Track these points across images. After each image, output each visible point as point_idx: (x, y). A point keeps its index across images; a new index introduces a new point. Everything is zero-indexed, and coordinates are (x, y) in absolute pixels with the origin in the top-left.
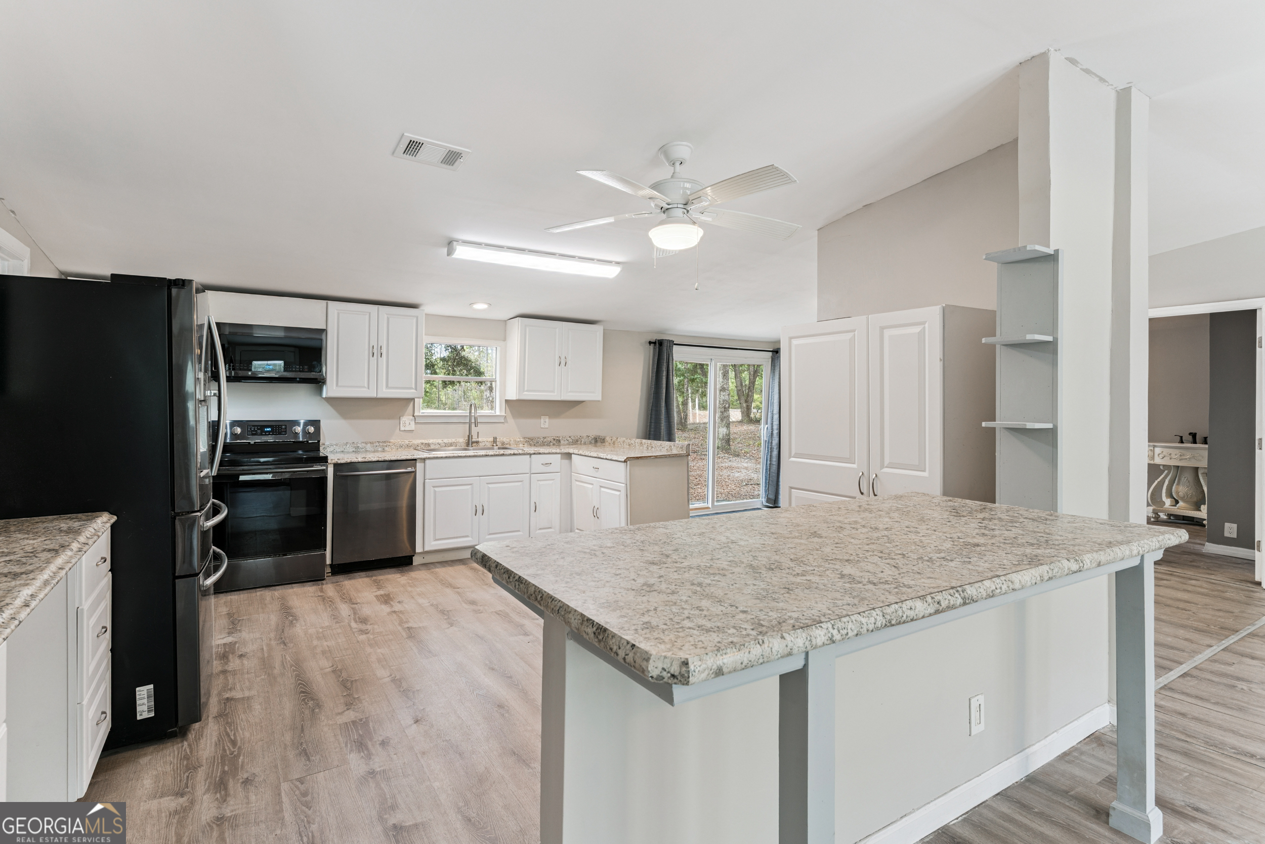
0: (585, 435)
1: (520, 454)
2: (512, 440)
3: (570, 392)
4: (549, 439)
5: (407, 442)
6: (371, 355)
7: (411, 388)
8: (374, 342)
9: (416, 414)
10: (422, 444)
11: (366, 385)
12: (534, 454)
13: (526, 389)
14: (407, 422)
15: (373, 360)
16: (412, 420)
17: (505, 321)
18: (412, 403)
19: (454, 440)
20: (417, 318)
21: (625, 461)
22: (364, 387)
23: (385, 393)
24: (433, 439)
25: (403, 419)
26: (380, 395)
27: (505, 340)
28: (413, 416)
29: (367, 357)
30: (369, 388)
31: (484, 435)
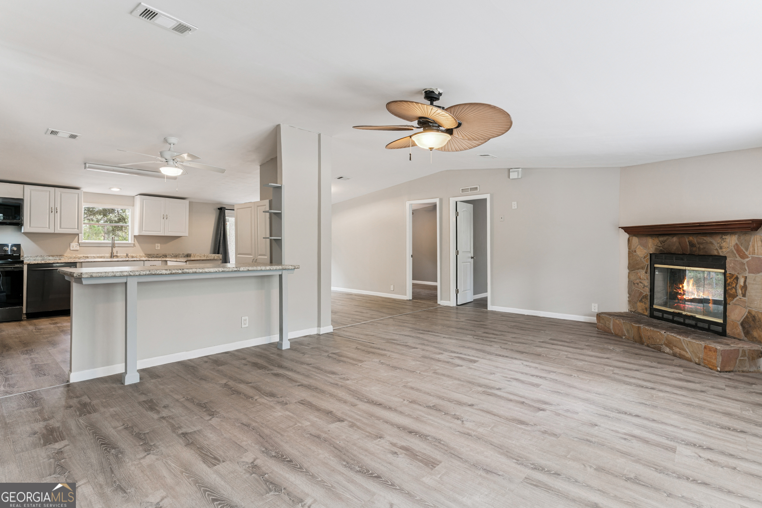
0: (181, 253)
1: (137, 261)
2: (138, 255)
3: (170, 232)
4: (160, 255)
5: (74, 256)
6: (51, 212)
7: (76, 229)
8: (52, 205)
9: (80, 242)
10: (84, 256)
11: (48, 226)
12: (146, 261)
13: (144, 230)
14: (74, 245)
15: (52, 215)
16: (77, 245)
17: (134, 197)
18: (77, 236)
19: (103, 255)
20: (78, 194)
21: (186, 262)
22: (47, 228)
23: (59, 230)
24: (90, 254)
25: (72, 244)
26: (56, 232)
27: (133, 206)
28: (78, 243)
29: (48, 213)
30: (49, 228)
31: (121, 253)
